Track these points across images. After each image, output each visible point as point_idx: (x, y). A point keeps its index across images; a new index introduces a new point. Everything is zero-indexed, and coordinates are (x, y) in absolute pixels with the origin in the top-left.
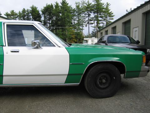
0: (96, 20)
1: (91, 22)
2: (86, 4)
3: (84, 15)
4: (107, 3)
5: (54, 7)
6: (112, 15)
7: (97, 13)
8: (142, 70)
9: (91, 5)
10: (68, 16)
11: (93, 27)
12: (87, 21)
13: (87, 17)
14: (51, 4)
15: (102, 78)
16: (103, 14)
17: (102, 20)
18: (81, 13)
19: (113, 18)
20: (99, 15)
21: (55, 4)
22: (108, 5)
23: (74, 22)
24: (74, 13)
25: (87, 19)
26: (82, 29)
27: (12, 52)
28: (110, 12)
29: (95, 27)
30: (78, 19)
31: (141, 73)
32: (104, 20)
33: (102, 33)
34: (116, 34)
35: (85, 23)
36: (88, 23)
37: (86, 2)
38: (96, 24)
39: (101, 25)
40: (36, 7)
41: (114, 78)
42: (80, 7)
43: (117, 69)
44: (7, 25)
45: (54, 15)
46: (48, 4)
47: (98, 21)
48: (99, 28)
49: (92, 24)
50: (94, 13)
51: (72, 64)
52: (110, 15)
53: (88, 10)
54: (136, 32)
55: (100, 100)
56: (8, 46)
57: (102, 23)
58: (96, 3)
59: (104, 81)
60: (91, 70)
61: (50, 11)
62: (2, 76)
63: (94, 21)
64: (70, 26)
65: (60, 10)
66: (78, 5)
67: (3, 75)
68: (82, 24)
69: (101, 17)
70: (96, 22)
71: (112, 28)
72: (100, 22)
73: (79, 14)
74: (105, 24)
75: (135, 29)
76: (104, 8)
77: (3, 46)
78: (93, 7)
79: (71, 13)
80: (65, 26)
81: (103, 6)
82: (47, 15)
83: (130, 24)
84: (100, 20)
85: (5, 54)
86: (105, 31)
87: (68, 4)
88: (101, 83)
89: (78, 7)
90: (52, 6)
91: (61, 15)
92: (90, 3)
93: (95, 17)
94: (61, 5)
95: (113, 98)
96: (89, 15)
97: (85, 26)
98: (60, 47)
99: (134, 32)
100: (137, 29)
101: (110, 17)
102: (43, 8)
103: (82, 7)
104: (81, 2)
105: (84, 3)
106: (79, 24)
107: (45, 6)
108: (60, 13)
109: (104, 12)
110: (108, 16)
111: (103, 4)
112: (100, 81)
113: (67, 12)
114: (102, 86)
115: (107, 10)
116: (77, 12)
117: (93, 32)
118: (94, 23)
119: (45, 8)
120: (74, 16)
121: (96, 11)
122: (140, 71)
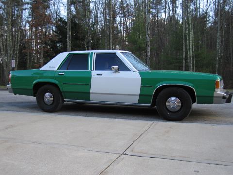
8: (214, 95)
27: (97, 75)
31: (214, 98)
44: (96, 54)
51: (143, 86)
56: (95, 70)
62: (90, 93)
77: (92, 70)
85: (92, 76)
98: (134, 71)
122: (213, 97)
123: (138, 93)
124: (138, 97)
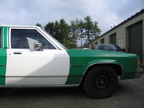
0: (87, 35)
1: (83, 36)
2: (79, 22)
3: (77, 31)
4: (96, 22)
5: (54, 25)
6: (100, 31)
7: (88, 29)
8: (137, 72)
9: (83, 23)
10: (65, 32)
11: (85, 40)
12: (80, 35)
13: (80, 32)
14: (52, 22)
15: (100, 79)
16: (92, 30)
17: (92, 35)
18: (75, 29)
19: (100, 33)
20: (90, 31)
21: (55, 22)
22: (96, 23)
23: (70, 36)
24: (70, 29)
25: (80, 34)
26: (76, 42)
27: (15, 53)
28: (98, 28)
29: (86, 40)
30: (73, 34)
32: (94, 34)
33: (92, 44)
34: (104, 43)
35: (78, 37)
36: (81, 37)
37: (80, 21)
38: (87, 38)
39: (91, 38)
40: (41, 24)
41: (112, 79)
42: (75, 24)
43: (114, 71)
44: (12, 29)
45: (54, 30)
46: (50, 22)
47: (89, 35)
48: (89, 40)
49: (84, 37)
50: (86, 29)
51: (73, 66)
52: (98, 31)
53: (81, 27)
54: (121, 43)
55: (99, 100)
56: (11, 48)
57: (92, 37)
58: (87, 22)
59: (102, 82)
60: (90, 72)
61: (51, 27)
62: (5, 77)
63: (86, 35)
64: (67, 39)
65: (59, 27)
66: (73, 23)
67: (6, 75)
68: (76, 38)
69: (91, 32)
70: (87, 36)
71: (101, 40)
72: (90, 36)
73: (74, 30)
74: (94, 38)
75: (120, 41)
76: (93, 26)
77: (7, 48)
78: (85, 25)
79: (68, 29)
80: (63, 39)
81: (93, 24)
82: (49, 31)
83: (116, 37)
84: (91, 35)
86: (95, 43)
87: (65, 22)
88: (100, 84)
89: (73, 24)
90: (53, 24)
91: (60, 30)
92: (82, 21)
93: (86, 32)
94: (60, 23)
95: (111, 98)
96: (82, 31)
97: (78, 39)
98: (61, 50)
99: (119, 42)
100: (122, 40)
101: (98, 32)
102: (46, 25)
103: (76, 24)
104: (75, 21)
105: (77, 21)
106: (74, 37)
107: (47, 24)
108: (59, 29)
109: (94, 28)
110: (96, 32)
111: (93, 23)
112: (99, 82)
113: (65, 28)
114: (101, 87)
115: (95, 27)
116: (72, 28)
117: (85, 44)
118: (86, 37)
119: (47, 25)
120: (70, 31)
121: (87, 28)
122: (135, 73)
123: (67, 74)
124: (67, 78)
